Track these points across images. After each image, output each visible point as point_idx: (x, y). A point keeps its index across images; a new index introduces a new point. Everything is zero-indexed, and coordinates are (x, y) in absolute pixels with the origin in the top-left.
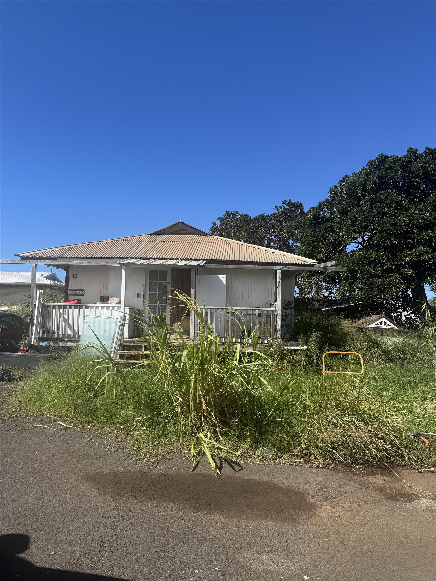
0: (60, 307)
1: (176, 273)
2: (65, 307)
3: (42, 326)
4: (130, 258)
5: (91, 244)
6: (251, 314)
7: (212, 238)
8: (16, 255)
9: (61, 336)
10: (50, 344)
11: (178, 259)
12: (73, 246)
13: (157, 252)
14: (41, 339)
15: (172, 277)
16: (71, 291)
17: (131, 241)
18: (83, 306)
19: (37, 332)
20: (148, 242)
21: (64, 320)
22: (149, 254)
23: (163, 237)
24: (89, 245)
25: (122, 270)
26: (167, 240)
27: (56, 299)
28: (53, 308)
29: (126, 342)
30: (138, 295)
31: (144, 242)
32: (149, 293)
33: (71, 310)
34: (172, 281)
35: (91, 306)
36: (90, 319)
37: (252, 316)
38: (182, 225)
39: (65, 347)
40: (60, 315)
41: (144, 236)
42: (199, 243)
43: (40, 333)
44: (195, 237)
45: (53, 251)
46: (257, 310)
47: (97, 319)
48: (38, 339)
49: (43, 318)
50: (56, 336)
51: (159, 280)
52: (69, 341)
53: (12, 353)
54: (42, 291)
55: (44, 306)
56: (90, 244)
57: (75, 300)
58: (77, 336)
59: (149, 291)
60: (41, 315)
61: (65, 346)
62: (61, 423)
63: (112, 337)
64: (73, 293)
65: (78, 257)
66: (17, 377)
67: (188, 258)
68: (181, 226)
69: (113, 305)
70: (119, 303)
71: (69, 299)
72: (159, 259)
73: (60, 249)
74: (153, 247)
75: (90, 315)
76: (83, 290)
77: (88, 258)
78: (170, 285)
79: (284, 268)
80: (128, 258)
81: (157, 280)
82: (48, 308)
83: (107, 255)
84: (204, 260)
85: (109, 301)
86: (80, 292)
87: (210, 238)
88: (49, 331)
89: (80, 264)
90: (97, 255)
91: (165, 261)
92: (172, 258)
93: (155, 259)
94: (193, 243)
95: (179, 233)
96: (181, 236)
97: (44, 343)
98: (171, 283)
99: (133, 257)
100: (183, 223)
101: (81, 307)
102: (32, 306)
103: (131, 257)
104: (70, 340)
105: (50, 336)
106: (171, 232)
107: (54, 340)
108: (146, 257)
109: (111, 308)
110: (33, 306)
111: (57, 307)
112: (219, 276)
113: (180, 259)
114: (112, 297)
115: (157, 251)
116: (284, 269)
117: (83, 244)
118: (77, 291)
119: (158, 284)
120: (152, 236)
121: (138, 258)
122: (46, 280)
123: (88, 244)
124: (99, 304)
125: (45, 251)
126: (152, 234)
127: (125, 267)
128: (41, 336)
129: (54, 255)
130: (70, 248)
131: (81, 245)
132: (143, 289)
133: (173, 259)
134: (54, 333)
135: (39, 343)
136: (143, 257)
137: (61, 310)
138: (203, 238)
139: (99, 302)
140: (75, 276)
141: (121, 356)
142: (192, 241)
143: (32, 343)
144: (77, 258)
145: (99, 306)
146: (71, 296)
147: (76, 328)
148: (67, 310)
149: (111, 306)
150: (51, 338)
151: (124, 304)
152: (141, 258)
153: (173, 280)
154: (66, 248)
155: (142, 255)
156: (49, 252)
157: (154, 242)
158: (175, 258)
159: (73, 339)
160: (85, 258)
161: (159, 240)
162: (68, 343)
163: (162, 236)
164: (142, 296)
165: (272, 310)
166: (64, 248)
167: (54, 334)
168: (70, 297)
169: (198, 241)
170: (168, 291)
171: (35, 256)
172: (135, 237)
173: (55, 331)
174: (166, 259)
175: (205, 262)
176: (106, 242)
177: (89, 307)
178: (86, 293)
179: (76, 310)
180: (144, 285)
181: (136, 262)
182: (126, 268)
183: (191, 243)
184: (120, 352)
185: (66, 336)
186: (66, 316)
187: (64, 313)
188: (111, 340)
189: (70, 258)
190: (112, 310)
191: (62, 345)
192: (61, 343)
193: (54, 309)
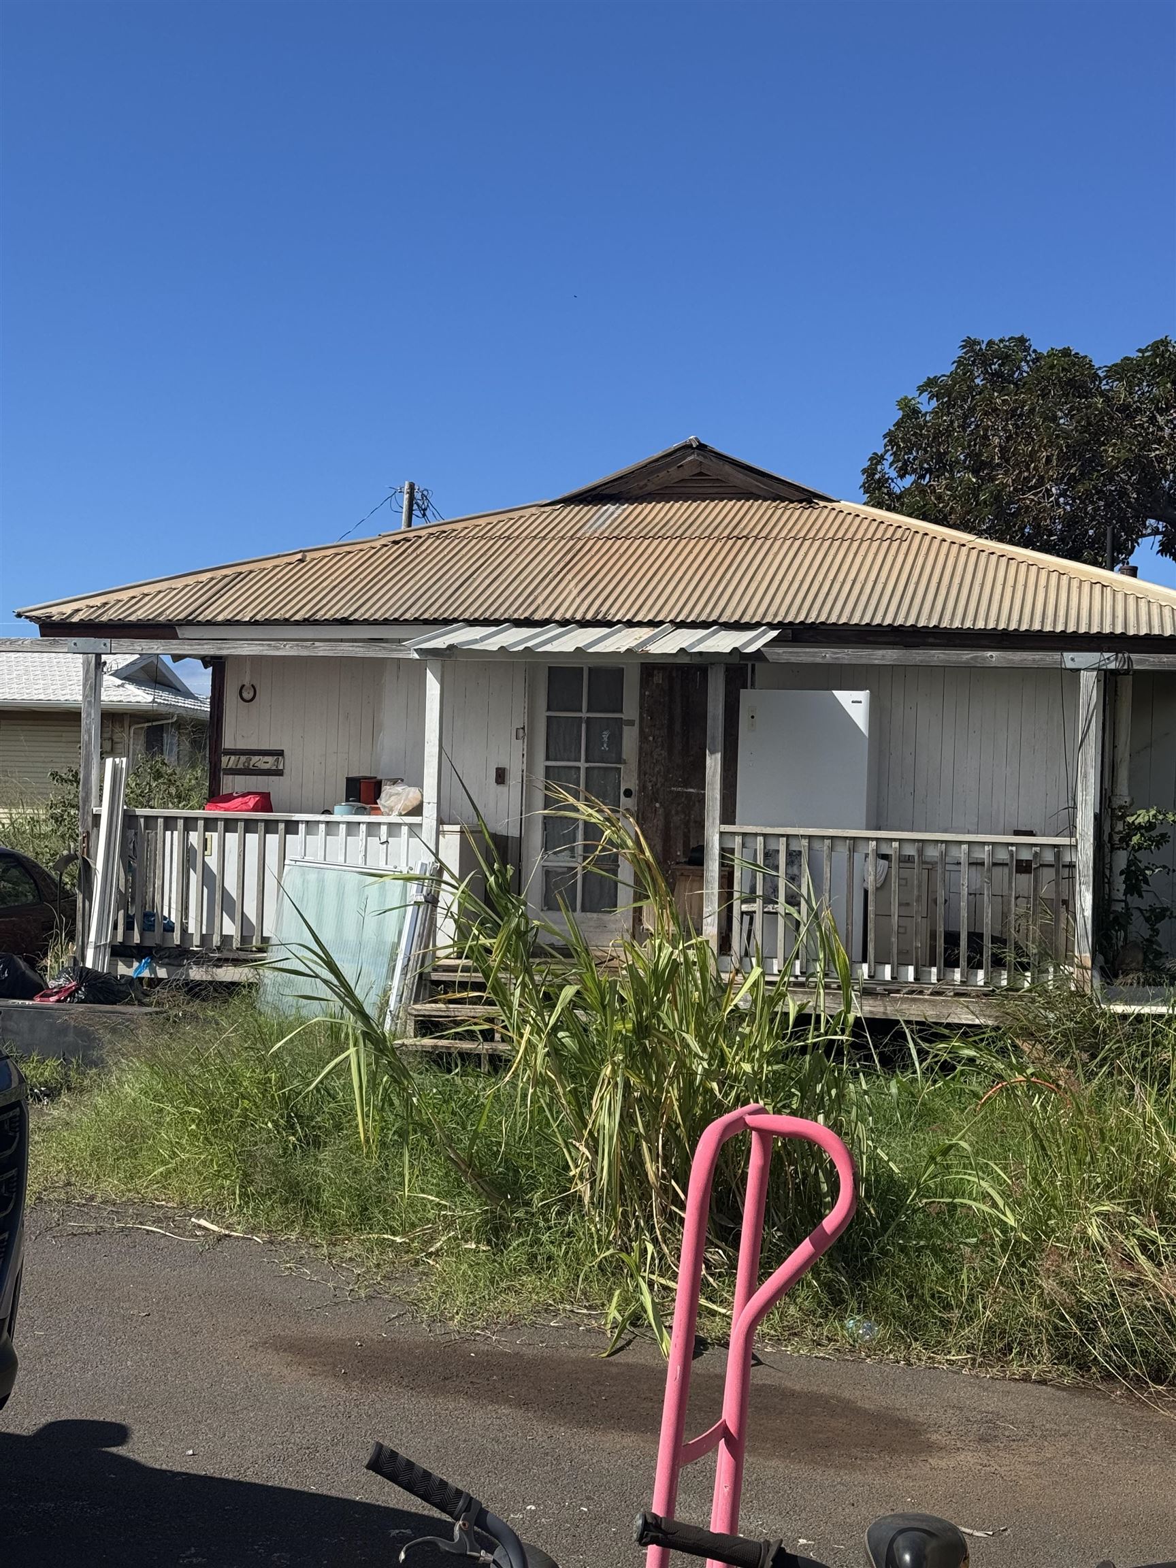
0: (190, 824)
1: (658, 679)
2: (210, 824)
3: (124, 901)
4: (464, 620)
5: (309, 556)
6: (963, 859)
7: (834, 513)
8: (19, 615)
9: (196, 940)
10: (153, 971)
11: (662, 623)
12: (238, 569)
13: (575, 592)
14: (120, 951)
15: (642, 696)
16: (233, 758)
17: (473, 538)
18: (277, 821)
19: (105, 922)
20: (546, 542)
21: (208, 878)
22: (544, 602)
23: (613, 513)
24: (301, 561)
25: (429, 675)
26: (630, 529)
27: (173, 790)
28: (166, 828)
29: (444, 971)
30: (501, 776)
31: (527, 542)
32: (547, 767)
33: (232, 839)
34: (641, 714)
35: (307, 822)
36: (303, 874)
37: (964, 868)
38: (701, 459)
39: (211, 982)
40: (189, 858)
41: (533, 510)
42: (769, 543)
43: (115, 927)
44: (756, 513)
45: (160, 592)
46: (988, 843)
47: (330, 876)
48: (108, 951)
49: (129, 869)
50: (177, 941)
51: (588, 711)
52: (227, 960)
53: (20, 1002)
54: (124, 760)
55: (130, 820)
56: (308, 559)
57: (249, 793)
58: (255, 942)
59: (548, 759)
60: (121, 856)
61: (209, 978)
62: (203, 1222)
63: (388, 948)
64: (240, 766)
65: (258, 617)
66: (40, 1090)
67: (703, 618)
68: (694, 460)
69: (394, 818)
70: (417, 810)
71: (225, 791)
72: (584, 624)
73: (187, 586)
74: (562, 564)
75: (307, 858)
76: (280, 753)
77: (297, 623)
78: (636, 729)
79: (1111, 661)
80: (455, 621)
81: (581, 711)
82: (146, 828)
83: (372, 611)
84: (771, 626)
85: (383, 802)
86: (268, 762)
87: (826, 512)
88: (150, 920)
89: (265, 653)
90: (332, 612)
91: (606, 630)
92: (636, 620)
93: (564, 623)
94: (740, 542)
95: (686, 490)
96: (695, 505)
97: (130, 966)
98: (637, 723)
99: (476, 615)
100: (702, 447)
101: (270, 827)
102: (84, 820)
103: (466, 616)
104: (231, 955)
105: (154, 939)
106: (651, 487)
107: (168, 957)
108: (526, 615)
109: (384, 829)
110: (90, 819)
111: (181, 823)
112: (837, 693)
113: (671, 622)
114: (394, 782)
115: (577, 584)
116: (1112, 666)
117: (278, 557)
118: (255, 759)
119: (584, 726)
120: (569, 508)
121: (497, 622)
122: (122, 685)
123: (299, 556)
124: (341, 814)
125: (131, 593)
126: (568, 501)
127: (439, 664)
128: (120, 938)
129: (168, 612)
130: (226, 576)
131: (269, 565)
132: (519, 747)
133: (640, 624)
134: (169, 928)
135: (112, 965)
136: (516, 616)
137: (194, 838)
138: (793, 516)
139: (338, 803)
140: (247, 696)
141: (426, 1026)
142: (735, 534)
143: (89, 964)
144: (254, 623)
145: (339, 823)
146: (231, 777)
147: (251, 912)
148: (219, 838)
149: (384, 824)
150: (159, 948)
151: (435, 815)
152: (506, 621)
153: (646, 708)
154: (212, 579)
155: (514, 608)
156: (147, 599)
157: (572, 543)
158: (650, 617)
159: (242, 955)
160: (286, 622)
161: (595, 532)
162: (221, 967)
163: (613, 507)
164: (514, 779)
165: (1055, 846)
166: (204, 577)
167: (170, 934)
168: (230, 784)
169: (763, 534)
170: (624, 756)
171: (93, 617)
172: (494, 519)
173: (173, 919)
174: (609, 624)
175: (774, 633)
176: (373, 544)
177: (302, 827)
178: (290, 763)
179: (252, 839)
180: (525, 733)
181: (483, 639)
182: (443, 666)
183: (731, 542)
184: (417, 1007)
185: (216, 940)
186: (212, 862)
187: (205, 849)
188: (386, 960)
189: (228, 623)
190: (390, 840)
191: (198, 978)
192: (194, 967)
193: (168, 833)
